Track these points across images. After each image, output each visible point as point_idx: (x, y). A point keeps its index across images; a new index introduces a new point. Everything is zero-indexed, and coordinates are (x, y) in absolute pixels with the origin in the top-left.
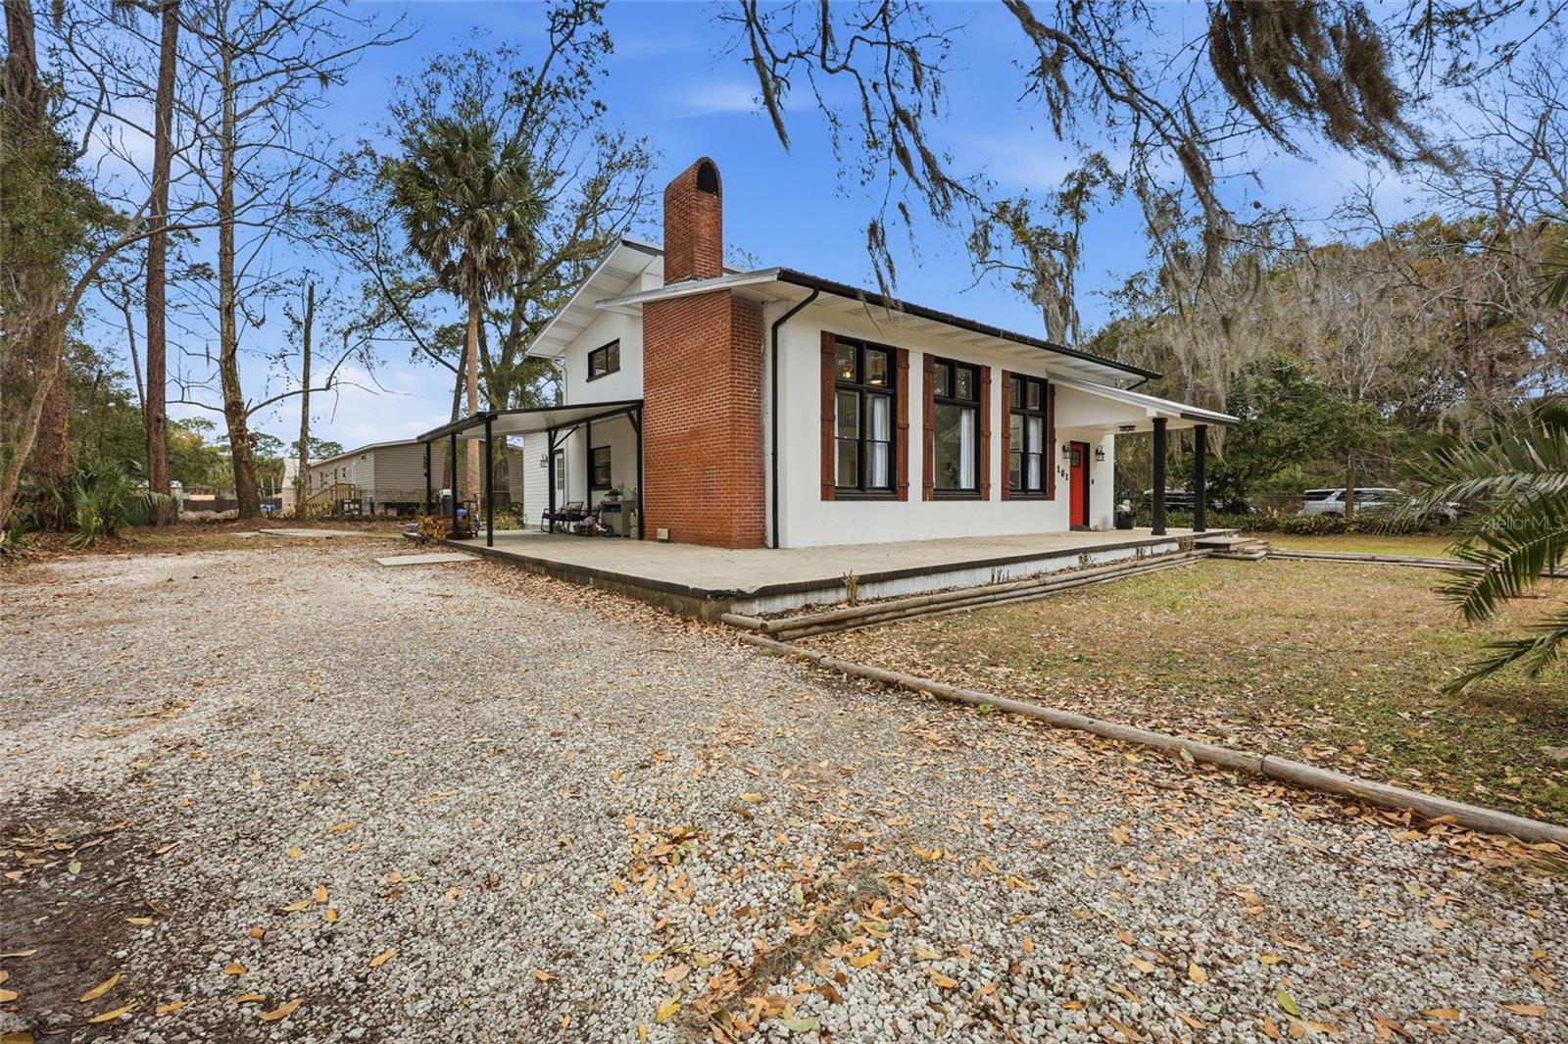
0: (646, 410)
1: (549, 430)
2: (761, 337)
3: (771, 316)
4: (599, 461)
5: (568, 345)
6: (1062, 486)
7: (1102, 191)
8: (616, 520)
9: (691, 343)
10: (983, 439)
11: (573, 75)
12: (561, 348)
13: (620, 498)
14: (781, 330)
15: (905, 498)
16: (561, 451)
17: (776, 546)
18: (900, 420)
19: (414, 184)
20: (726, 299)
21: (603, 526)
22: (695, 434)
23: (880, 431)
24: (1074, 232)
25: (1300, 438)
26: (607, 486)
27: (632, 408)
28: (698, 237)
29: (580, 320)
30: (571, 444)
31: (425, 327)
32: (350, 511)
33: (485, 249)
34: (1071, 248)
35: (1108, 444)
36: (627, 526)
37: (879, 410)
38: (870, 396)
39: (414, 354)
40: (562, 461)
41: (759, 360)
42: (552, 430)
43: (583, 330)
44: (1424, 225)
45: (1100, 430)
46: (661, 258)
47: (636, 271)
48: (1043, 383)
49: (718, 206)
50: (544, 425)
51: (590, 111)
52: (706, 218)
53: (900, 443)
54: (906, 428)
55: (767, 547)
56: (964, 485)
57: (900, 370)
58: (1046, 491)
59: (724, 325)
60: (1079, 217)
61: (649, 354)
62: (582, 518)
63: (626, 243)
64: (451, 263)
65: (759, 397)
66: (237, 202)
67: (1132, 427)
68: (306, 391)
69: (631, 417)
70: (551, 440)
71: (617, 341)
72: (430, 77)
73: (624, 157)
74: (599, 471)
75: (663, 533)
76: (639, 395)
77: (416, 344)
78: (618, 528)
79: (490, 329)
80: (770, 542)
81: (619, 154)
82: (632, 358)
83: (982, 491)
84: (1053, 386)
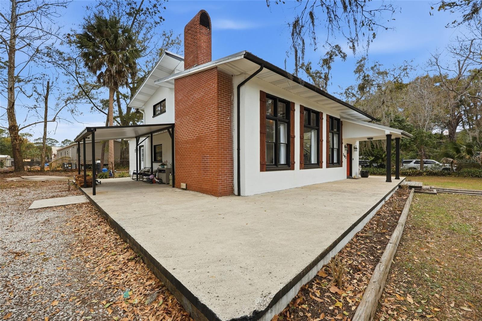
0: (175, 128)
1: (136, 137)
2: (231, 92)
3: (236, 82)
4: (157, 151)
5: (146, 103)
6: (345, 161)
7: (337, 59)
8: (163, 176)
9: (197, 96)
10: (320, 142)
11: (152, 7)
12: (143, 104)
13: (165, 167)
14: (242, 89)
15: (293, 169)
16: (143, 146)
17: (239, 194)
18: (291, 134)
19: (86, 40)
20: (215, 72)
21: (158, 179)
22: (199, 139)
23: (283, 139)
24: (328, 72)
25: (407, 143)
26: (161, 161)
27: (170, 127)
28: (200, 47)
29: (151, 92)
30: (146, 143)
31: (96, 99)
32: (67, 167)
33: (114, 67)
34: (326, 78)
35: (357, 145)
36: (168, 179)
37: (282, 129)
38: (279, 122)
39: (92, 109)
40: (143, 150)
41: (231, 104)
42: (137, 138)
43: (151, 96)
44: (424, 78)
45: (355, 139)
46: (183, 62)
47: (173, 69)
48: (338, 120)
49: (210, 34)
50: (134, 135)
51: (158, 20)
52: (204, 38)
53: (291, 145)
54: (294, 137)
55: (234, 194)
56: (313, 162)
57: (291, 112)
58: (339, 164)
59: (213, 85)
60: (329, 68)
61: (177, 102)
62: (149, 175)
63: (167, 54)
64: (102, 73)
65: (231, 121)
66: (17, 47)
67: (372, 138)
68: (46, 122)
69: (169, 131)
70: (137, 141)
71: (165, 100)
72: (99, 7)
73: (172, 41)
74: (158, 155)
75: (183, 185)
76: (173, 122)
77: (92, 105)
78: (164, 180)
79: (122, 101)
80: (236, 192)
81: (171, 40)
82: (170, 107)
83: (320, 164)
84: (342, 122)
